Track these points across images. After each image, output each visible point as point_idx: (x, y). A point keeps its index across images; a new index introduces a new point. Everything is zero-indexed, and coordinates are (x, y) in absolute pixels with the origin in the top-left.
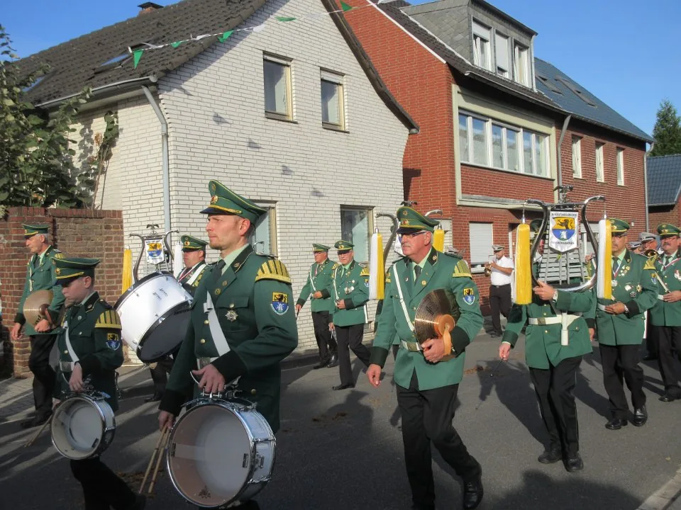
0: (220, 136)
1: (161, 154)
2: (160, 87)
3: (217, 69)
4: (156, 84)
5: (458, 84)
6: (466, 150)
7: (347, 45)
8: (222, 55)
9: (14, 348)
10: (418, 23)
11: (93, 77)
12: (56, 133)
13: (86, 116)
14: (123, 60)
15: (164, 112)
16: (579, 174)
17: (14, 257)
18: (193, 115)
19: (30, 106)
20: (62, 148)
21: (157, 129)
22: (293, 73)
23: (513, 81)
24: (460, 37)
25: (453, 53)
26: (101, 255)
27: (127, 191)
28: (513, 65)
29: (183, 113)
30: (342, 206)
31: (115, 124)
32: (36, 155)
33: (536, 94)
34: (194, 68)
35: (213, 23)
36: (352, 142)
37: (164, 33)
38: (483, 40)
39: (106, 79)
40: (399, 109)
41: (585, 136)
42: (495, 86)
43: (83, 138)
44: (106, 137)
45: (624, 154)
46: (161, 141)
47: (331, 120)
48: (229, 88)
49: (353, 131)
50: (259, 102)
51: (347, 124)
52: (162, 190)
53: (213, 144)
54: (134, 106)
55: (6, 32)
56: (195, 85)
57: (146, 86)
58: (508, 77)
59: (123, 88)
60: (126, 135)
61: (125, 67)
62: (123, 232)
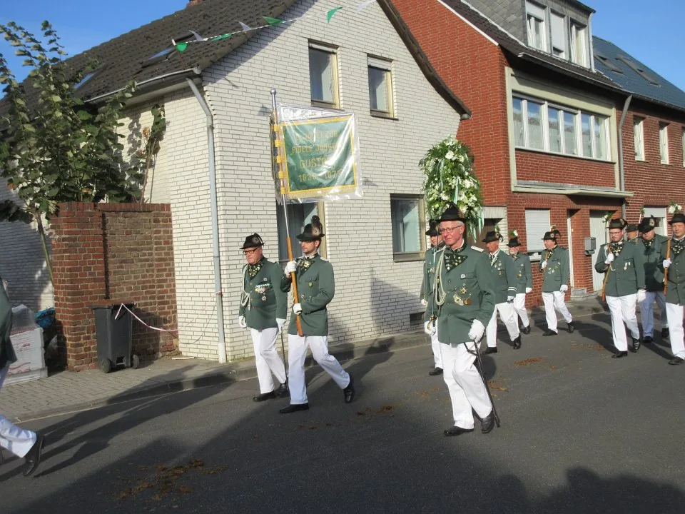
1: (207, 147)
2: (204, 78)
3: (262, 59)
4: (200, 76)
5: (511, 67)
6: (522, 135)
7: (394, 30)
8: (267, 45)
9: (67, 341)
10: (469, 5)
11: (141, 71)
12: (103, 127)
13: (134, 110)
14: (171, 53)
15: (209, 104)
16: (641, 156)
17: (65, 251)
18: (238, 106)
19: (79, 102)
20: (110, 143)
21: (203, 121)
22: (339, 60)
23: (570, 61)
24: (513, 17)
25: (506, 34)
26: (151, 249)
27: (175, 184)
28: (569, 45)
29: (227, 105)
30: (392, 195)
31: (162, 117)
32: (86, 151)
33: (594, 74)
34: (239, 58)
35: (258, 12)
36: (401, 129)
37: (210, 25)
38: (538, 20)
39: (153, 72)
40: (449, 94)
41: (647, 116)
42: (551, 67)
43: (131, 133)
44: (153, 131)
46: (206, 133)
47: (379, 108)
48: (274, 78)
49: (401, 118)
50: (305, 91)
51: (396, 111)
52: (209, 183)
54: (179, 98)
55: (53, 29)
56: (240, 76)
57: (190, 78)
58: (564, 58)
59: (168, 81)
60: (173, 128)
61: (171, 60)
62: (171, 226)
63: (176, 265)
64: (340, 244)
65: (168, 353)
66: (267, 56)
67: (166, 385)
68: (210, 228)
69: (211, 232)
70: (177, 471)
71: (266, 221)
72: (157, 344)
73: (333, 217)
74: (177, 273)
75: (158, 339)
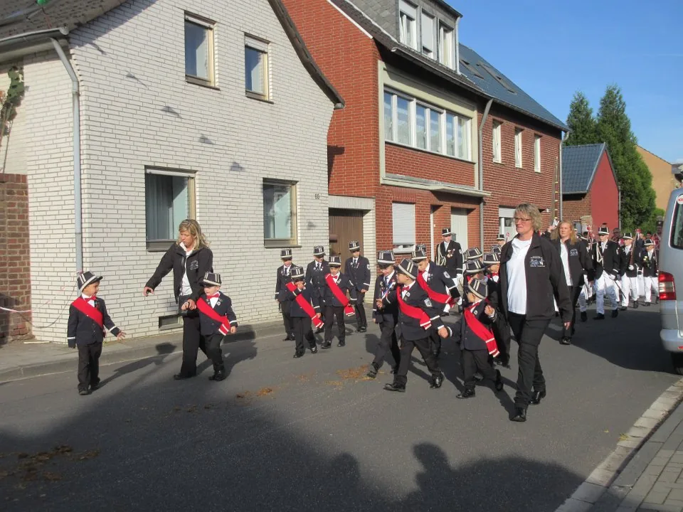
0: (137, 99)
1: (71, 115)
2: (71, 40)
3: (134, 26)
4: (66, 37)
5: (383, 61)
6: (391, 129)
7: (272, 12)
8: (140, 12)
14: (31, 13)
15: (76, 68)
16: (498, 158)
18: (107, 74)
21: (67, 87)
22: (216, 36)
23: (438, 61)
24: (386, 13)
25: (379, 29)
26: (3, 223)
27: (33, 154)
28: (437, 46)
29: (96, 71)
30: (265, 180)
31: (21, 81)
33: (457, 75)
34: (110, 23)
36: (276, 113)
38: (410, 18)
39: (10, 31)
40: (324, 82)
41: (505, 121)
42: (421, 65)
44: (10, 95)
45: (541, 141)
46: (71, 100)
47: (254, 90)
48: (147, 47)
49: (277, 103)
50: (179, 65)
51: (271, 94)
52: (72, 154)
53: (128, 106)
54: (41, 61)
56: (110, 42)
57: (56, 38)
58: (432, 58)
59: (29, 40)
60: (32, 93)
61: (32, 20)
62: (27, 199)
63: (31, 241)
64: (212, 227)
65: (19, 337)
66: (140, 23)
67: (19, 370)
68: (73, 202)
69: (72, 207)
70: (40, 458)
71: (133, 198)
72: (6, 327)
73: (205, 198)
74: (31, 251)
75: (8, 322)
